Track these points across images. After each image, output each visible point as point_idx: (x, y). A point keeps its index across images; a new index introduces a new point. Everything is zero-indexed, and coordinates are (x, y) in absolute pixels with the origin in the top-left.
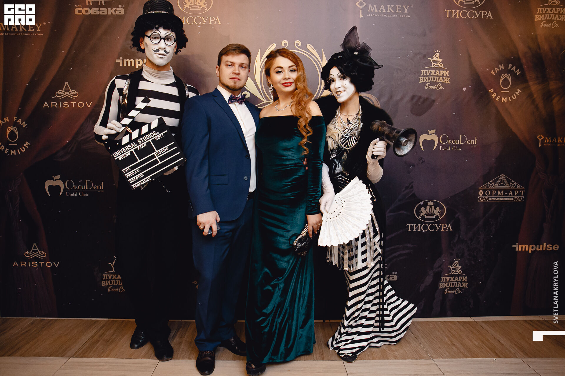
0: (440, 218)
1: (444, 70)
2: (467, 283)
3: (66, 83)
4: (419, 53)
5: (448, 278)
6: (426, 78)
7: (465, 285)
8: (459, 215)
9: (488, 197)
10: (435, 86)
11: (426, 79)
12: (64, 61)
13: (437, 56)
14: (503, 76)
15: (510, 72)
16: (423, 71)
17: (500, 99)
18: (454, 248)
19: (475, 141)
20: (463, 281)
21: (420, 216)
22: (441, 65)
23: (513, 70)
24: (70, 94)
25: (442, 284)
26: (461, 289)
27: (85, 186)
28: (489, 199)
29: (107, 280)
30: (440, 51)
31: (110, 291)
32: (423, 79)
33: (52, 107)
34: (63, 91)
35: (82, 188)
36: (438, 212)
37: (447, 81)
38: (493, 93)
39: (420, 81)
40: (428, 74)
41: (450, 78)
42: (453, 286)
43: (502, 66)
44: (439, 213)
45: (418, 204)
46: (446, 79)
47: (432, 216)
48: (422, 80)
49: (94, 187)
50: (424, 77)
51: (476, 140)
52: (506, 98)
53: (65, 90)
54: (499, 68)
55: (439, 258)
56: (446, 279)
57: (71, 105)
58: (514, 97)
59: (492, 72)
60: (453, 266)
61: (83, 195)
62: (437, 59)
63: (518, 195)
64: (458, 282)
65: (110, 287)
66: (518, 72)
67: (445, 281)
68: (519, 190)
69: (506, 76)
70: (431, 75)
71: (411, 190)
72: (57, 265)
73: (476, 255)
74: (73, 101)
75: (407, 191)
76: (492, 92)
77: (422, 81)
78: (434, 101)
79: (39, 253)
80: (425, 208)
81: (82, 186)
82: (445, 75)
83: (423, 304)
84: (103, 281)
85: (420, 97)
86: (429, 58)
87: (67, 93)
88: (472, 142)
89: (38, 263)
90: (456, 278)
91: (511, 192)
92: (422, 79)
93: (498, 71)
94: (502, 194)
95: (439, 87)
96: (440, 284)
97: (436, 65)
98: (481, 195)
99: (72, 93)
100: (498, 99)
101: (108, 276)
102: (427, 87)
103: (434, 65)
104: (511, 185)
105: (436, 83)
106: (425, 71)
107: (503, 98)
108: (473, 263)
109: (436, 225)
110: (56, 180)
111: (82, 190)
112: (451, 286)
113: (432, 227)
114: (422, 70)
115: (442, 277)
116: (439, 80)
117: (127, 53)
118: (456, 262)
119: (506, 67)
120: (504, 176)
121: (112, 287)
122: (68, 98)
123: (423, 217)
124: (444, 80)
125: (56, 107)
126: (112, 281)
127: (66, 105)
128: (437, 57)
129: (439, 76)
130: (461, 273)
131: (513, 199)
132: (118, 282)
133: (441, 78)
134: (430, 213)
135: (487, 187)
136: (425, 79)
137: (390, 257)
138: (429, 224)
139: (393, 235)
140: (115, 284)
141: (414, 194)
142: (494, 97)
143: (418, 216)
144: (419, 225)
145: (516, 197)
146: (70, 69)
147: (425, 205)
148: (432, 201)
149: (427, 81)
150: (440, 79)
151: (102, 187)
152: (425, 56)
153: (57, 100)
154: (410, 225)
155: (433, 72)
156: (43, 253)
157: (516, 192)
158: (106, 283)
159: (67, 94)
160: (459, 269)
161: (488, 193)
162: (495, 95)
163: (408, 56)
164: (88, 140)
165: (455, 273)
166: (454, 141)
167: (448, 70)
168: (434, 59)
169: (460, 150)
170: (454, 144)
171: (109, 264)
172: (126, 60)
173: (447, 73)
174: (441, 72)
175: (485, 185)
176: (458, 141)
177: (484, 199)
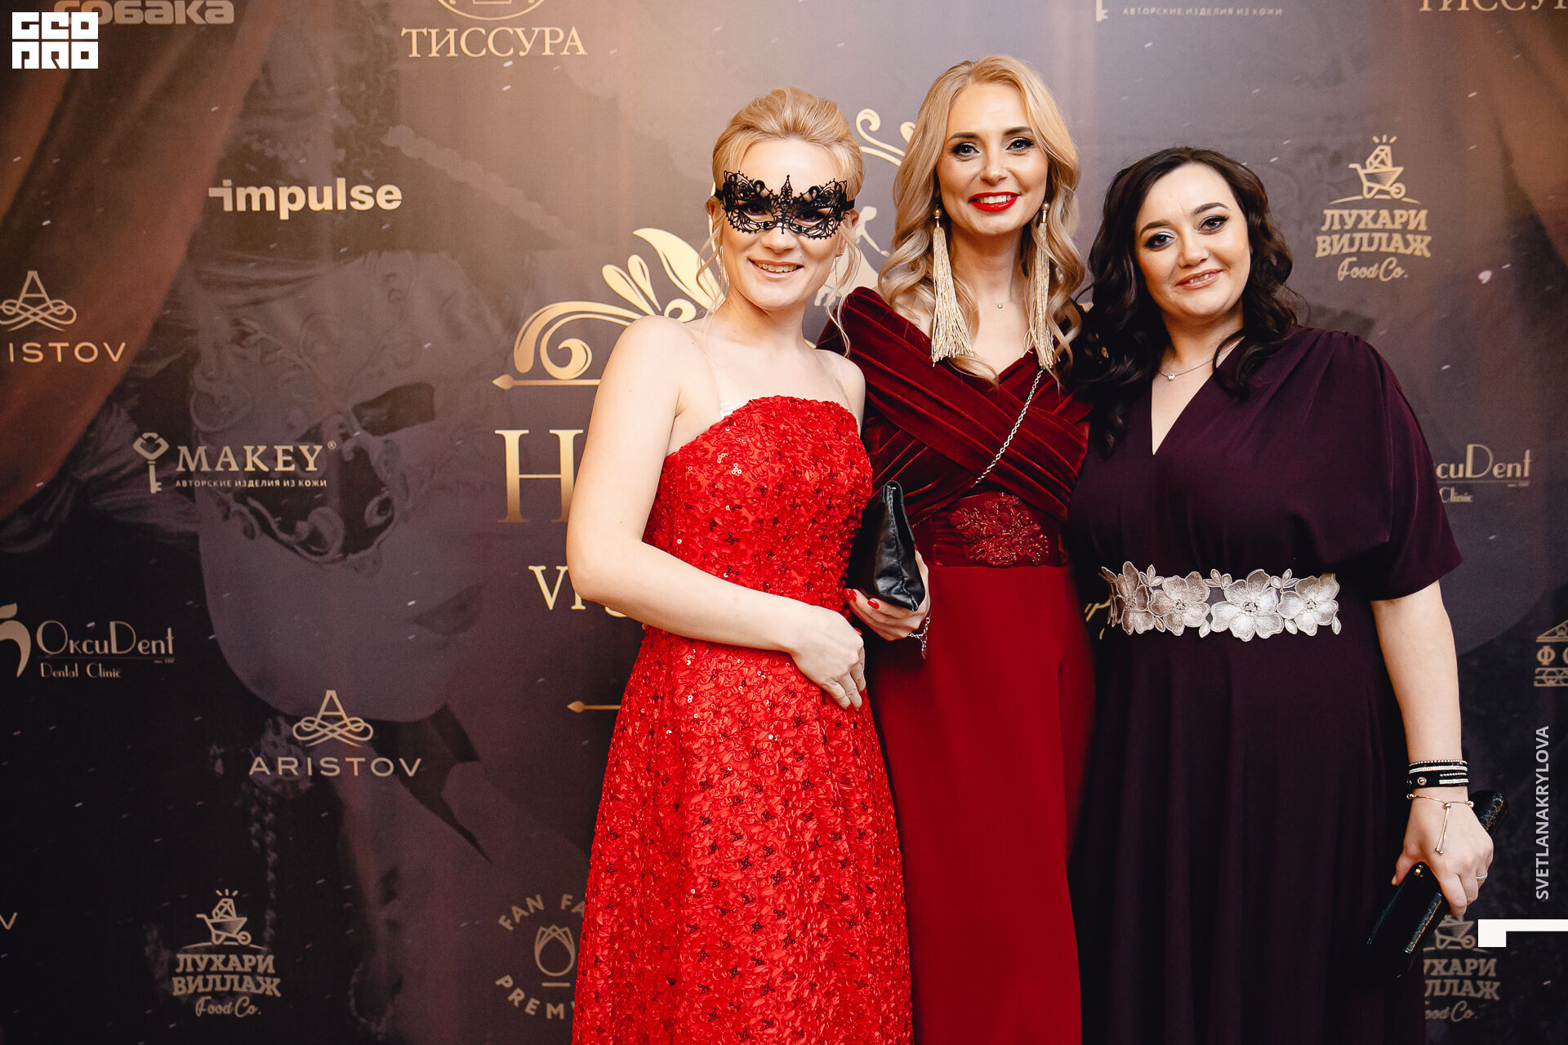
1: (1407, 207)
2: (1495, 982)
3: (28, 273)
4: (1317, 148)
6: (1339, 240)
7: (1489, 991)
10: (1373, 266)
11: (1341, 243)
12: (20, 194)
13: (1383, 155)
16: (1328, 213)
19: (1522, 469)
20: (1480, 972)
22: (1397, 191)
24: (45, 315)
27: (106, 643)
29: (190, 974)
30: (1395, 138)
31: (203, 1012)
32: (1331, 244)
34: (19, 303)
35: (98, 650)
37: (1420, 247)
39: (1320, 249)
40: (1350, 224)
41: (1429, 239)
42: (1444, 993)
46: (1415, 240)
48: (1327, 245)
49: (140, 645)
50: (1333, 236)
51: (1527, 461)
53: (26, 300)
57: (50, 353)
61: (102, 674)
62: (1383, 169)
64: (1462, 978)
65: (202, 1000)
70: (1361, 226)
72: (9, 922)
74: (56, 336)
77: (1324, 250)
78: (1368, 324)
81: (97, 643)
82: (1412, 226)
84: (174, 980)
85: (1321, 310)
86: (1352, 166)
87: (33, 310)
88: (1514, 469)
90: (1453, 966)
92: (1324, 242)
95: (1388, 272)
97: (1380, 192)
98: (1546, 662)
99: (54, 310)
101: (194, 960)
102: (1345, 273)
103: (1370, 189)
105: (1377, 257)
106: (1337, 213)
110: (2, 622)
111: (96, 658)
112: (1437, 993)
114: (1326, 212)
116: (1388, 246)
117: (247, 165)
121: (209, 997)
122: (41, 327)
124: (1407, 244)
126: (210, 978)
127: (33, 353)
128: (1382, 162)
129: (1391, 232)
130: (1471, 943)
132: (232, 980)
133: (1397, 237)
136: (1335, 242)
140: (218, 988)
146: (44, 224)
149: (1343, 251)
150: (1394, 241)
151: (168, 645)
152: (1337, 159)
155: (1367, 215)
158: (187, 985)
159: (35, 316)
160: (1465, 930)
163: (1273, 160)
164: (114, 477)
165: (1450, 947)
166: (1443, 467)
167: (1425, 208)
168: (1373, 166)
169: (1467, 499)
170: (1445, 479)
171: (199, 916)
172: (243, 189)
173: (1418, 218)
174: (1397, 217)
175: (1562, 624)
176: (1461, 466)
177: (1559, 677)
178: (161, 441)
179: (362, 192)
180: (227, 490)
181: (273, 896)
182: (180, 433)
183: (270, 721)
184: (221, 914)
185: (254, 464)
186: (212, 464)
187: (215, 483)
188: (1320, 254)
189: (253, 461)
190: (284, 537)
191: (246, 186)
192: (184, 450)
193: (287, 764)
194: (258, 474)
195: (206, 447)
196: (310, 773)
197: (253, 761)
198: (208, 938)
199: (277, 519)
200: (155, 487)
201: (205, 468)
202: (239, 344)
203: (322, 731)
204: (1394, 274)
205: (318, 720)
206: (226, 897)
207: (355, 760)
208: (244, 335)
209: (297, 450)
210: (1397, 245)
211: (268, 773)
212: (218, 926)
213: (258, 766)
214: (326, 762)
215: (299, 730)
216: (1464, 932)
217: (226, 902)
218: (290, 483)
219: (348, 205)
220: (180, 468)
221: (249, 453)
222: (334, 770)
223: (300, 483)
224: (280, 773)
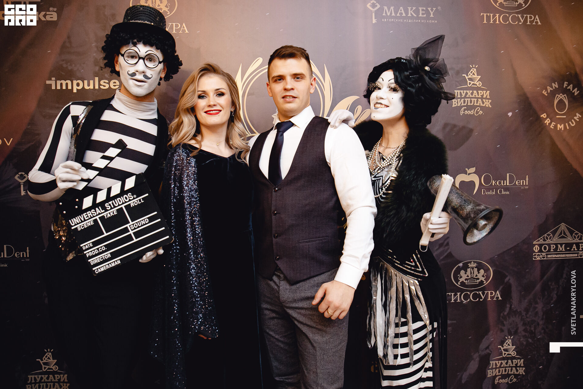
0: (486, 283)
1: (483, 90)
2: (524, 368)
4: (451, 69)
7: (521, 371)
8: (509, 279)
9: (546, 254)
10: (472, 110)
11: (461, 102)
13: (473, 71)
14: (557, 97)
15: (566, 91)
16: (456, 91)
17: (555, 127)
18: (505, 322)
19: (526, 182)
20: (518, 365)
21: (459, 282)
22: (479, 84)
23: (570, 89)
25: (491, 371)
26: (516, 376)
27: (2, 253)
28: (547, 256)
29: (33, 383)
30: (477, 66)
32: (457, 102)
36: (482, 276)
37: (488, 104)
38: (546, 119)
39: (454, 104)
40: (463, 95)
41: (491, 101)
42: (506, 373)
43: (555, 84)
44: (484, 277)
45: (456, 267)
46: (486, 101)
47: (475, 281)
48: (456, 103)
49: (16, 254)
50: (458, 100)
51: (527, 179)
52: (563, 125)
54: (552, 87)
55: (486, 337)
56: (496, 363)
58: (573, 123)
59: (543, 92)
60: (505, 346)
62: (474, 76)
64: (512, 367)
66: (576, 92)
67: (494, 367)
69: (561, 96)
70: (468, 96)
71: (447, 247)
73: (533, 331)
75: (441, 249)
76: (545, 117)
77: (455, 104)
78: (471, 131)
80: (466, 271)
82: (485, 96)
84: (27, 386)
85: (455, 126)
86: (463, 75)
88: (523, 182)
90: (509, 362)
91: (575, 247)
93: (550, 91)
94: (564, 249)
95: (477, 112)
96: (489, 371)
97: (473, 84)
98: (536, 251)
100: (552, 126)
102: (463, 113)
103: (470, 83)
104: (574, 236)
105: (473, 107)
107: (559, 125)
108: (530, 340)
109: (480, 293)
112: (504, 373)
113: (475, 296)
115: (490, 362)
116: (477, 103)
117: (61, 72)
118: (508, 341)
119: (561, 85)
120: (566, 227)
123: (463, 284)
124: (483, 103)
126: (42, 384)
128: (474, 74)
129: (478, 98)
130: (515, 354)
131: (578, 255)
132: (50, 385)
133: (480, 100)
134: (472, 278)
135: (544, 240)
136: (459, 102)
138: (471, 292)
141: (450, 253)
142: (547, 124)
143: (456, 282)
144: (459, 294)
145: (581, 253)
147: (465, 267)
148: (474, 262)
149: (462, 105)
150: (479, 102)
151: (27, 254)
152: (458, 73)
155: (469, 92)
157: (582, 246)
158: (32, 387)
160: (513, 349)
161: (545, 248)
164: (7, 189)
165: (507, 356)
166: (499, 182)
167: (489, 90)
168: (470, 75)
169: (508, 193)
170: (500, 186)
171: (38, 360)
173: (487, 94)
174: (480, 93)
175: (541, 237)
176: (505, 181)
177: (542, 256)
178: (26, 175)
184: (46, 359)
188: (454, 106)
198: (41, 369)
200: (23, 193)
204: (479, 113)
206: (49, 352)
210: (480, 103)
212: (45, 364)
216: (512, 350)
217: (48, 354)
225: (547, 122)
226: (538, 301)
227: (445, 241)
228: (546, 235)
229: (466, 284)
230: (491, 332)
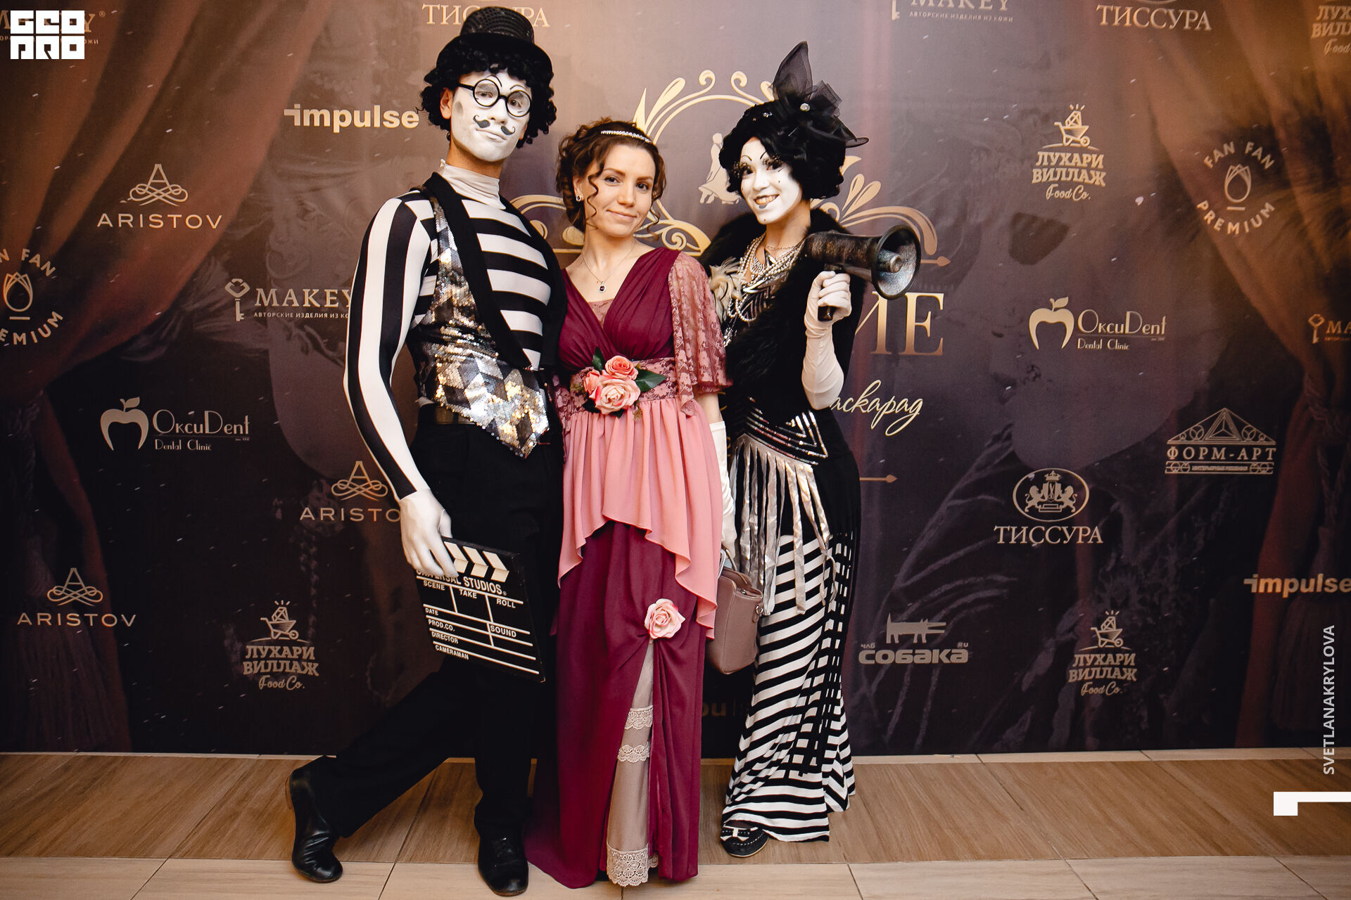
0: (1075, 512)
1: (1091, 152)
2: (1135, 670)
3: (156, 165)
4: (1034, 111)
5: (1090, 658)
6: (1047, 172)
7: (1130, 675)
8: (1119, 508)
9: (1190, 464)
10: (1068, 190)
11: (1048, 174)
12: (151, 111)
13: (1076, 118)
14: (1232, 170)
15: (1248, 160)
16: (1040, 154)
17: (1224, 227)
18: (1105, 585)
19: (1161, 329)
20: (1126, 663)
21: (1027, 508)
22: (1084, 141)
23: (1256, 157)
24: (166, 195)
25: (1076, 671)
26: (1120, 683)
27: (201, 425)
28: (1191, 468)
29: (255, 659)
30: (1084, 107)
31: (264, 687)
32: (1042, 175)
33: (120, 225)
34: (148, 186)
35: (195, 431)
36: (1069, 498)
37: (1098, 179)
38: (1207, 211)
39: (1035, 178)
40: (1054, 162)
41: (1104, 174)
42: (1103, 677)
43: (1229, 145)
44: (1073, 501)
45: (1023, 479)
46: (1096, 175)
47: (1056, 506)
48: (1039, 175)
49: (226, 427)
50: (1043, 170)
51: (1164, 324)
52: (1238, 225)
53: (152, 185)
54: (1222, 151)
55: (1070, 610)
56: (1085, 659)
57: (169, 222)
58: (1257, 222)
59: (1206, 161)
60: (1104, 627)
61: (198, 447)
63: (1260, 458)
64: (1114, 667)
65: (264, 678)
66: (1268, 163)
67: (1082, 664)
68: (1263, 447)
69: (1237, 170)
70: (1062, 164)
71: (1007, 443)
72: (129, 622)
73: (1157, 603)
74: (173, 210)
75: (997, 446)
76: (1205, 208)
77: (1037, 178)
78: (1064, 229)
79: (83, 592)
80: (1040, 488)
81: (195, 425)
82: (1094, 165)
83: (1029, 720)
84: (245, 664)
85: (1034, 219)
86: (1056, 123)
87: (158, 191)
88: (1155, 329)
89: (82, 617)
90: (1108, 658)
91: (1243, 452)
92: (1037, 173)
93: (1220, 158)
94: (1223, 456)
95: (1078, 195)
96: (1071, 671)
97: (1074, 142)
98: (1172, 457)
99: (172, 191)
100: (1218, 226)
101: (258, 650)
102: (1050, 194)
103: (1067, 140)
104: (1245, 433)
105: (1071, 185)
106: (1046, 154)
107: (1230, 225)
108: (1150, 620)
109: (1065, 529)
110: (128, 410)
111: (194, 436)
112: (1098, 677)
113: (1054, 535)
114: (1039, 153)
115: (1076, 656)
116: (1079, 177)
117: (311, 95)
118: (1111, 619)
119: (1240, 147)
120: (1231, 415)
121: (269, 676)
122: (163, 204)
123: (1033, 511)
124: (1090, 178)
125: (131, 226)
126: (270, 662)
127: (157, 221)
128: (1076, 122)
129: (1081, 168)
130: (1122, 644)
131: (1249, 468)
132: (285, 665)
133: (1084, 172)
134: (1051, 501)
135: (1189, 438)
136: (1045, 173)
137: (954, 606)
138: (1047, 526)
139: (961, 553)
140: (275, 670)
141: (1013, 454)
142: (1209, 222)
143: (1020, 506)
144: (1025, 529)
145: (1254, 464)
146: (168, 131)
147: (1039, 481)
148: (1057, 472)
149: (1050, 180)
150: (1082, 175)
151: (245, 428)
152: (1047, 119)
153: (134, 209)
154: (1002, 528)
155: (1065, 156)
156: (96, 591)
157: (1257, 452)
158: (253, 667)
159: (159, 195)
160: (1117, 634)
161: (1189, 453)
162: (1211, 215)
163: (1005, 117)
164: (212, 309)
165: (1107, 646)
166: (1111, 326)
167: (1102, 154)
168: (1070, 125)
169: (1126, 347)
170: (1112, 334)
171: (262, 619)
172: (308, 110)
173: (1098, 160)
174: (1085, 158)
175: (1183, 433)
176: (1122, 325)
177: (1181, 468)
178: (245, 284)
179: (391, 115)
180: (290, 320)
181: (315, 605)
182: (258, 279)
183: (316, 482)
184: (278, 618)
185: (310, 302)
186: (280, 301)
187: (282, 315)
188: (1034, 181)
189: (309, 300)
190: (330, 353)
191: (310, 109)
192: (260, 291)
193: (327, 513)
194: (312, 309)
195: (275, 290)
196: (343, 519)
197: (303, 510)
198: (269, 635)
199: (324, 341)
200: (239, 317)
201: (275, 304)
202: (302, 218)
203: (353, 490)
204: (1082, 197)
205: (349, 482)
206: (282, 606)
207: (375, 510)
208: (306, 211)
209: (340, 292)
210: (1084, 177)
211: (313, 519)
212: (275, 626)
213: (307, 514)
214: (354, 512)
215: (336, 489)
216: (1116, 636)
217: (281, 610)
218: (335, 316)
219: (382, 124)
220: (258, 304)
221: (307, 294)
222: (360, 517)
223: (342, 316)
224: (322, 519)
225: (1209, 217)
226: (1170, 549)
227: (1003, 432)
228: (1191, 429)
229: (1039, 511)
230: (1080, 602)
